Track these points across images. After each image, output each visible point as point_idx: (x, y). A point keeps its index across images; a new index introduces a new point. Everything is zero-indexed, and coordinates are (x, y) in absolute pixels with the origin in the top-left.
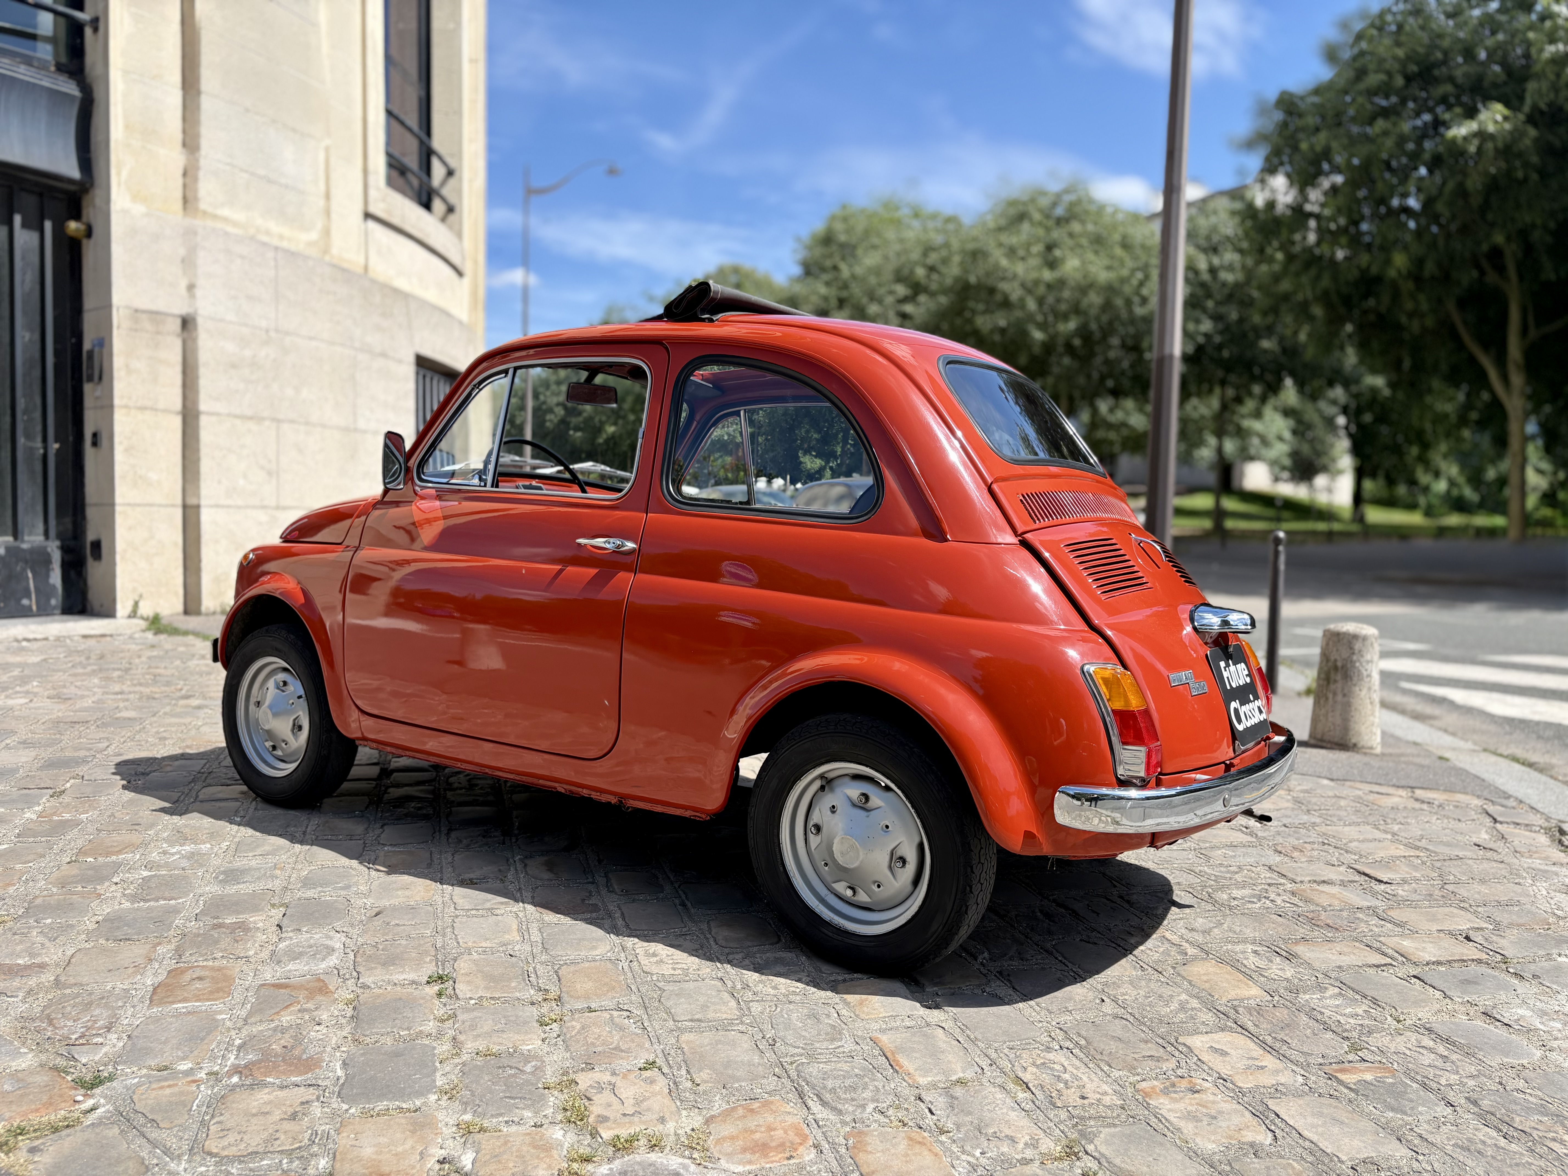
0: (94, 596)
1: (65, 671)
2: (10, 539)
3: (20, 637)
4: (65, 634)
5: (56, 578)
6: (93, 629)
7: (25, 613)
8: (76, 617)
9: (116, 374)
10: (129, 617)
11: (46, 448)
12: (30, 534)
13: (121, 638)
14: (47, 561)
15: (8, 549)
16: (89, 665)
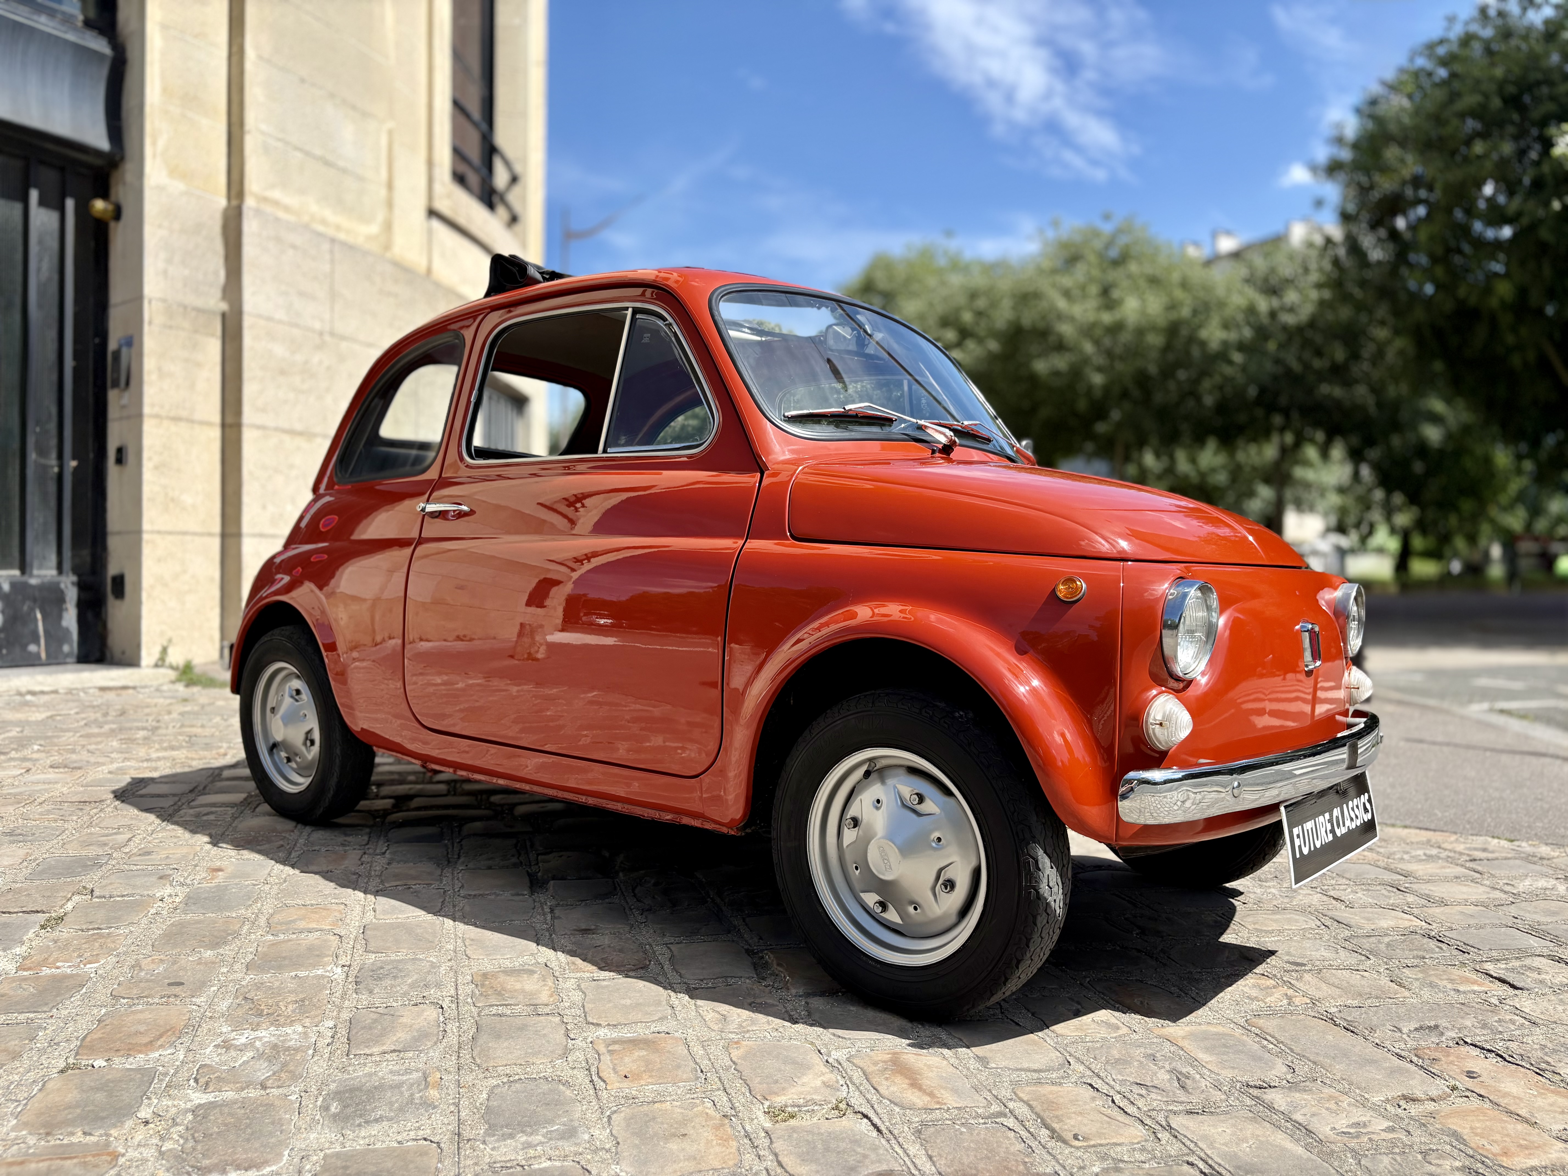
0: (116, 640)
1: (75, 731)
2: (16, 572)
3: (23, 690)
4: (79, 686)
5: (70, 619)
6: (112, 679)
7: (31, 662)
8: (93, 666)
9: (146, 378)
10: (156, 666)
11: (61, 467)
12: (40, 567)
13: (147, 690)
14: (59, 599)
15: (13, 585)
16: (106, 723)
